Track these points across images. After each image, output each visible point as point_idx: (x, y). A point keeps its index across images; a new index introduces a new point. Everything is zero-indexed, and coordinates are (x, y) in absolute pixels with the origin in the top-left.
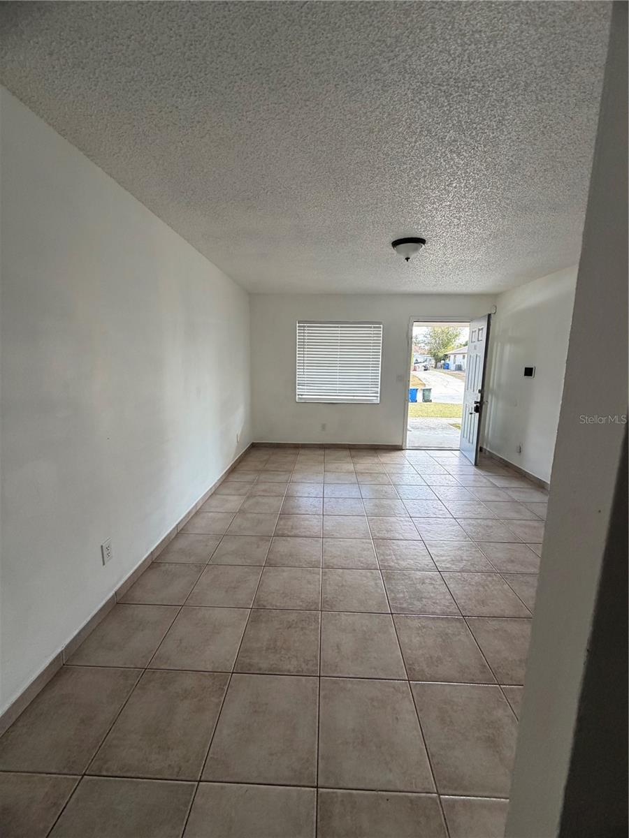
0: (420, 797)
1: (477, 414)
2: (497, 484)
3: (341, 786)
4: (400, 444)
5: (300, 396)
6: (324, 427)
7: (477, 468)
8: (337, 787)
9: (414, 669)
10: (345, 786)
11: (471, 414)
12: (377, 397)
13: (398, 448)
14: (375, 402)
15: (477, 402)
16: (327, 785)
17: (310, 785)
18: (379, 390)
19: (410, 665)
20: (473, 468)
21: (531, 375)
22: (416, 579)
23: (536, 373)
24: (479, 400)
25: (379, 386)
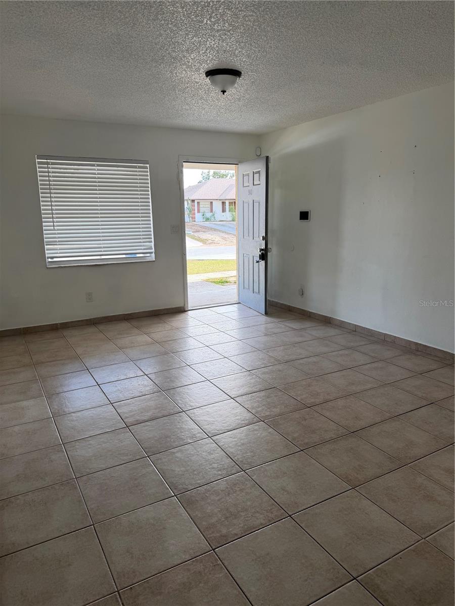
0: (416, 546)
1: (263, 263)
2: (294, 327)
3: (368, 569)
4: (182, 305)
5: (50, 260)
6: (89, 297)
7: (267, 316)
8: (366, 570)
9: (350, 479)
10: (371, 567)
11: (258, 262)
12: (152, 253)
13: (181, 310)
14: (148, 259)
15: (262, 250)
16: (360, 573)
17: (348, 580)
18: (153, 244)
19: (346, 478)
20: (264, 318)
21: (308, 219)
22: (297, 418)
23: (312, 216)
24: (263, 247)
25: (153, 240)
